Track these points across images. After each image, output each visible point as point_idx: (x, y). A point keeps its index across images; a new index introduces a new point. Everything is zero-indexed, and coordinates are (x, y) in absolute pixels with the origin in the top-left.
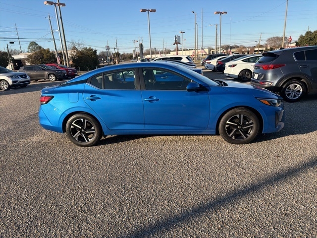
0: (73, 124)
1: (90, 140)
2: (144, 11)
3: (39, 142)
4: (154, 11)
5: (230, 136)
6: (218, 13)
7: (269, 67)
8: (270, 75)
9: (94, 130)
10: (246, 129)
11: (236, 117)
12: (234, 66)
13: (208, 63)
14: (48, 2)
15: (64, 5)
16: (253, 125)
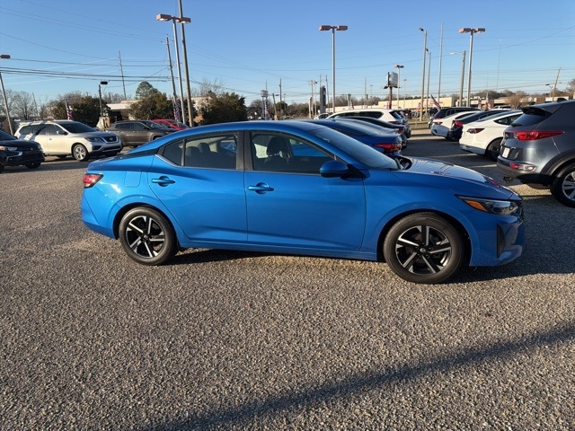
0: (130, 224)
1: (156, 254)
2: (325, 28)
3: (83, 252)
4: (344, 28)
5: (404, 265)
6: (466, 30)
7: (528, 135)
8: (531, 150)
9: (162, 237)
10: (437, 254)
11: (417, 230)
12: (478, 130)
13: (436, 123)
14: (162, 16)
15: (188, 20)
16: (449, 248)
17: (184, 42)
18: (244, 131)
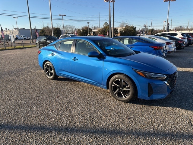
0: (46, 66)
1: (51, 76)
5: (115, 93)
11: (119, 80)
16: (129, 89)
17: (113, 9)
18: (75, 39)
